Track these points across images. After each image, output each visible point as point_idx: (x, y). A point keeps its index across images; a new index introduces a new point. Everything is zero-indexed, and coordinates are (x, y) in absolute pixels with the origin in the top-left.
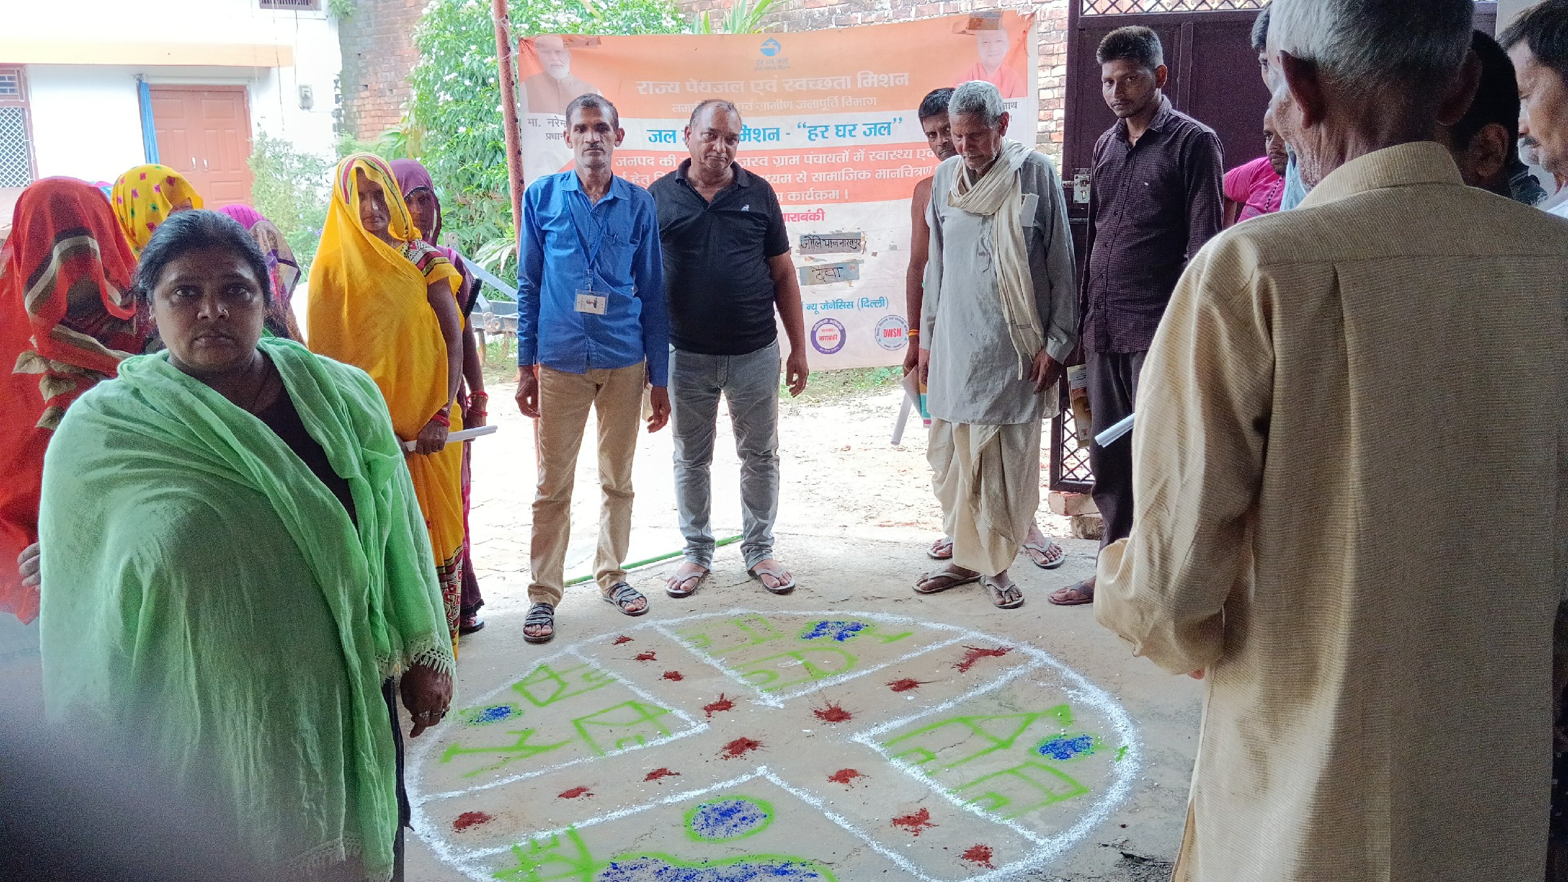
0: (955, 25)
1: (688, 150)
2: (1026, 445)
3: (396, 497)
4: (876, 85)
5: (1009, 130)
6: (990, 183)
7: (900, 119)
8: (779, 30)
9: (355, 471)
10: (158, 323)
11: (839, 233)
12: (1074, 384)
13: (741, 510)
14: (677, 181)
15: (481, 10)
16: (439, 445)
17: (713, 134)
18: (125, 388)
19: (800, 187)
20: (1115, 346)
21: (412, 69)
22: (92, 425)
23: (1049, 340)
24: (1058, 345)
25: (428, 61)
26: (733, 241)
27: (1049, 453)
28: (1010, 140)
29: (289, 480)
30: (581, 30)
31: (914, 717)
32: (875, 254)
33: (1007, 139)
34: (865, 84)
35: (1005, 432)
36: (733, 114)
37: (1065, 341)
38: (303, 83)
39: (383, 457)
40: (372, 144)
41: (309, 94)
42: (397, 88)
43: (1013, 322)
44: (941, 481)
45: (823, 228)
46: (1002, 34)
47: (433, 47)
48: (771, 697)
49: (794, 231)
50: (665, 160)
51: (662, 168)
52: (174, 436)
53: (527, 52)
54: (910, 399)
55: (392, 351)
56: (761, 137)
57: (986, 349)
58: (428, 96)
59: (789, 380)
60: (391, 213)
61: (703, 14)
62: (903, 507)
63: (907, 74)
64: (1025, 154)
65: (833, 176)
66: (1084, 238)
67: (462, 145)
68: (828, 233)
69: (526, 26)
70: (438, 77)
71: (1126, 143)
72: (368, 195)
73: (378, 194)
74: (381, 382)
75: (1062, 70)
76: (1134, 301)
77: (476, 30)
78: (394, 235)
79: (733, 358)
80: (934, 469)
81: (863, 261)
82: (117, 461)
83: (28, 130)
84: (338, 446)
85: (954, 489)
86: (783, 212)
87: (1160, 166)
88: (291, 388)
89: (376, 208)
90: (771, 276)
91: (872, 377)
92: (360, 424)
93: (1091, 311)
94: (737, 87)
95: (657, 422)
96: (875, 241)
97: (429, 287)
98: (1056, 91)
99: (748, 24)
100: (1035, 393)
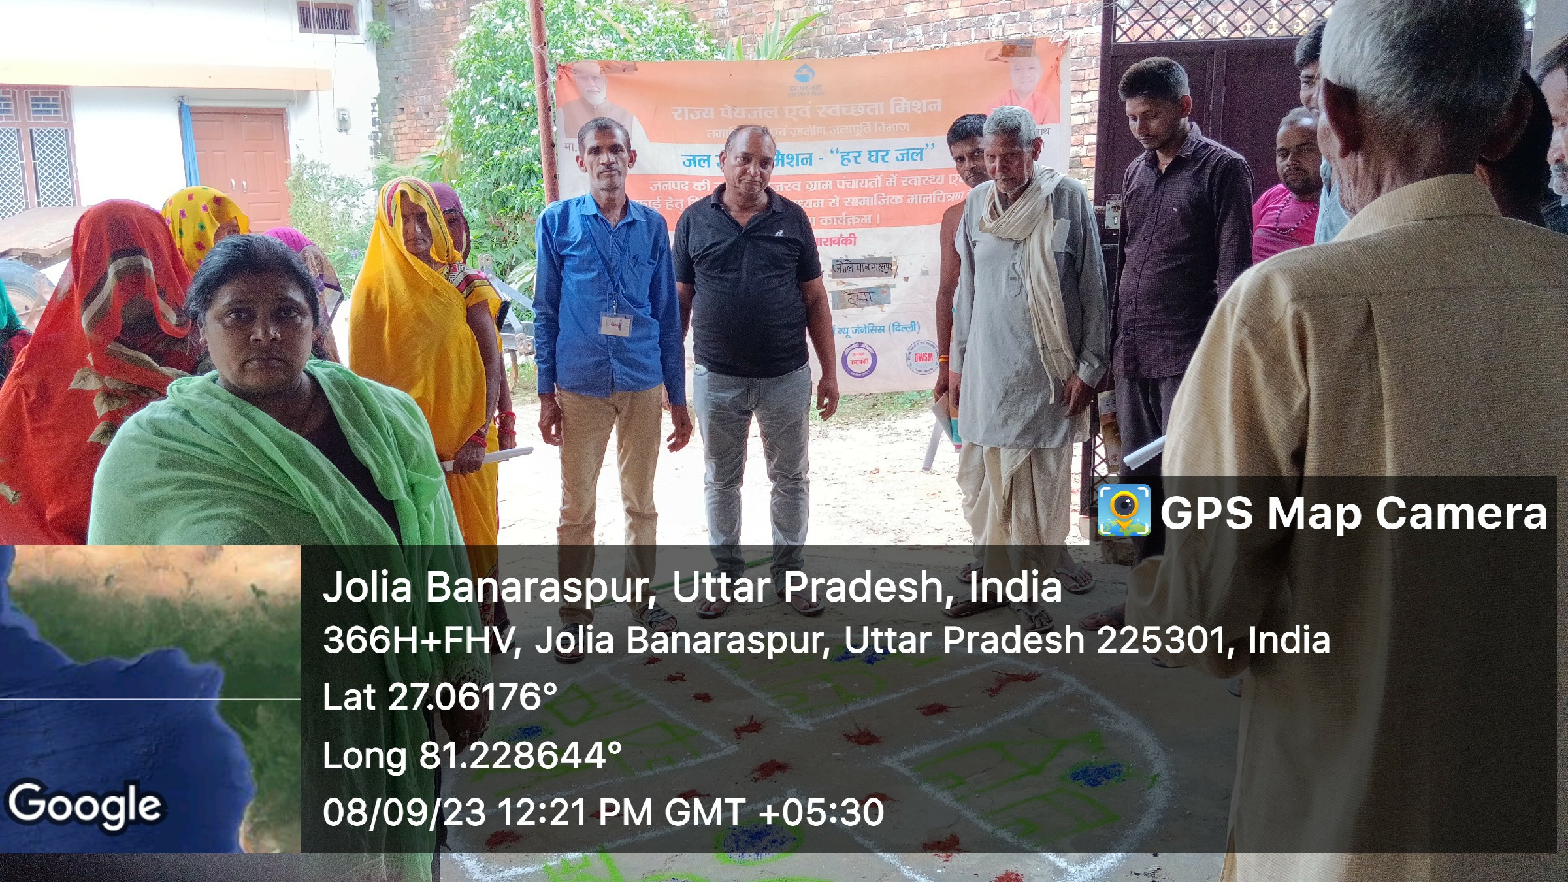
0: (988, 52)
1: (723, 174)
2: (1058, 469)
3: (439, 518)
4: (909, 111)
5: (1042, 155)
6: (1021, 209)
7: (933, 145)
8: (811, 56)
9: (399, 492)
10: (209, 345)
11: (872, 258)
12: (1103, 409)
13: (771, 531)
14: (713, 205)
15: (517, 35)
16: (476, 466)
17: (747, 158)
18: (175, 409)
19: (834, 212)
20: (1144, 371)
21: (449, 93)
22: (143, 446)
23: (1081, 364)
24: (1090, 370)
25: (465, 85)
26: (766, 266)
27: (1079, 478)
28: (1042, 166)
29: (338, 501)
30: (615, 55)
31: (944, 742)
32: (906, 279)
33: (1040, 165)
34: (898, 111)
35: (1036, 456)
36: (767, 139)
37: (1096, 365)
38: (341, 107)
39: (427, 479)
40: (409, 166)
41: (346, 117)
42: (434, 112)
43: (1044, 347)
44: (971, 505)
45: (855, 253)
46: (1035, 61)
47: (470, 71)
48: (801, 719)
49: (826, 256)
50: (699, 184)
51: (697, 193)
52: (224, 457)
53: (564, 77)
54: (941, 426)
55: (431, 373)
56: (795, 162)
57: (1017, 374)
58: (465, 119)
59: (820, 404)
60: (434, 236)
61: (735, 39)
62: (931, 530)
63: (939, 101)
64: (1057, 179)
65: (866, 201)
66: (1115, 261)
67: (496, 169)
68: (859, 257)
69: (561, 51)
70: (474, 101)
71: (1155, 170)
72: (411, 218)
73: (421, 217)
74: (421, 401)
75: (1094, 96)
76: (1162, 327)
77: (512, 55)
78: (436, 258)
79: (764, 381)
80: (965, 493)
81: (894, 286)
82: (168, 483)
83: (70, 149)
84: (385, 468)
85: (986, 512)
86: (816, 236)
87: (1189, 191)
88: (338, 410)
89: (419, 230)
90: (804, 300)
91: (901, 400)
92: (405, 447)
93: (1121, 336)
94: (771, 113)
95: (680, 441)
96: (905, 266)
97: (468, 309)
98: (1086, 116)
99: (781, 49)
100: (1067, 417)
